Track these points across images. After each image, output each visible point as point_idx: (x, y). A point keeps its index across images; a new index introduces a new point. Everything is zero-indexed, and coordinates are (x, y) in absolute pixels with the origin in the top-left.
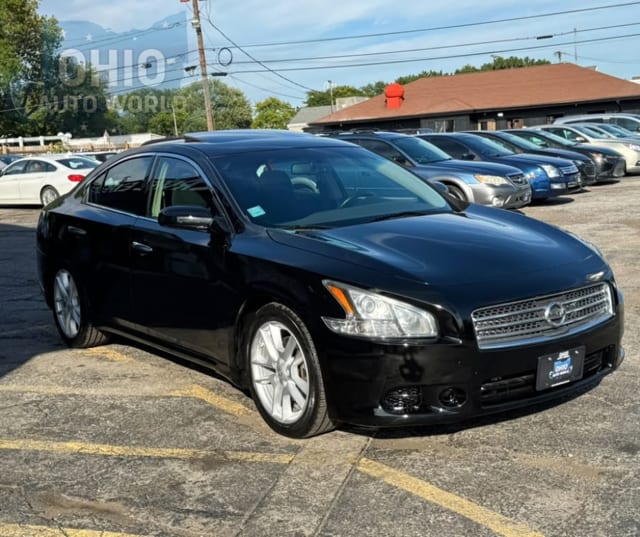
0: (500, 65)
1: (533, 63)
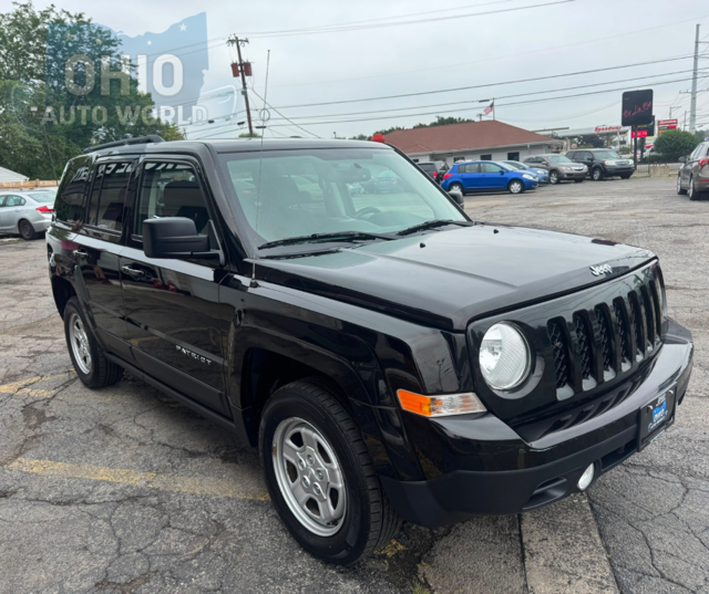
0: (442, 122)
1: (463, 122)
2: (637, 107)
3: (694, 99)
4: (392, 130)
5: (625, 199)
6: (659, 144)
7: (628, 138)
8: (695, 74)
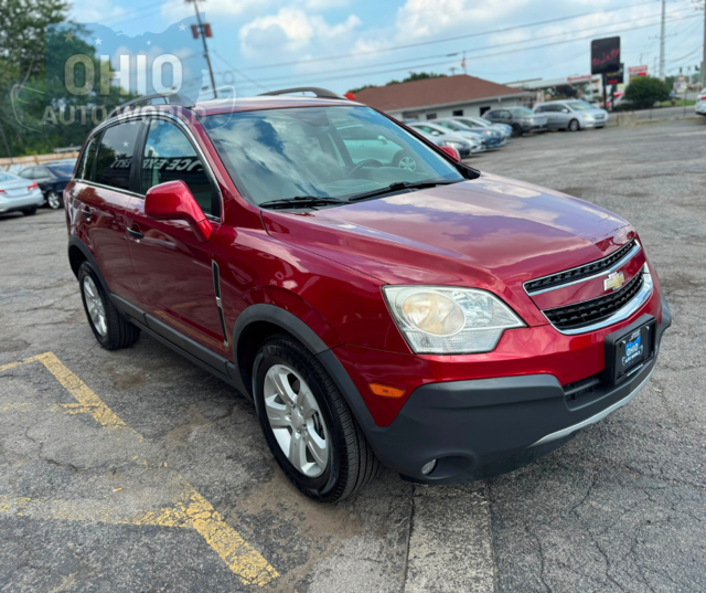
2: (606, 55)
3: (662, 44)
4: (364, 88)
5: (591, 151)
6: (630, 92)
7: (600, 86)
8: (663, 18)
